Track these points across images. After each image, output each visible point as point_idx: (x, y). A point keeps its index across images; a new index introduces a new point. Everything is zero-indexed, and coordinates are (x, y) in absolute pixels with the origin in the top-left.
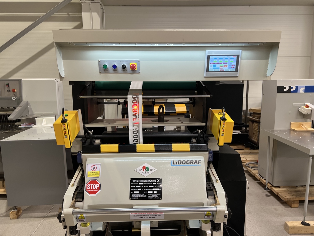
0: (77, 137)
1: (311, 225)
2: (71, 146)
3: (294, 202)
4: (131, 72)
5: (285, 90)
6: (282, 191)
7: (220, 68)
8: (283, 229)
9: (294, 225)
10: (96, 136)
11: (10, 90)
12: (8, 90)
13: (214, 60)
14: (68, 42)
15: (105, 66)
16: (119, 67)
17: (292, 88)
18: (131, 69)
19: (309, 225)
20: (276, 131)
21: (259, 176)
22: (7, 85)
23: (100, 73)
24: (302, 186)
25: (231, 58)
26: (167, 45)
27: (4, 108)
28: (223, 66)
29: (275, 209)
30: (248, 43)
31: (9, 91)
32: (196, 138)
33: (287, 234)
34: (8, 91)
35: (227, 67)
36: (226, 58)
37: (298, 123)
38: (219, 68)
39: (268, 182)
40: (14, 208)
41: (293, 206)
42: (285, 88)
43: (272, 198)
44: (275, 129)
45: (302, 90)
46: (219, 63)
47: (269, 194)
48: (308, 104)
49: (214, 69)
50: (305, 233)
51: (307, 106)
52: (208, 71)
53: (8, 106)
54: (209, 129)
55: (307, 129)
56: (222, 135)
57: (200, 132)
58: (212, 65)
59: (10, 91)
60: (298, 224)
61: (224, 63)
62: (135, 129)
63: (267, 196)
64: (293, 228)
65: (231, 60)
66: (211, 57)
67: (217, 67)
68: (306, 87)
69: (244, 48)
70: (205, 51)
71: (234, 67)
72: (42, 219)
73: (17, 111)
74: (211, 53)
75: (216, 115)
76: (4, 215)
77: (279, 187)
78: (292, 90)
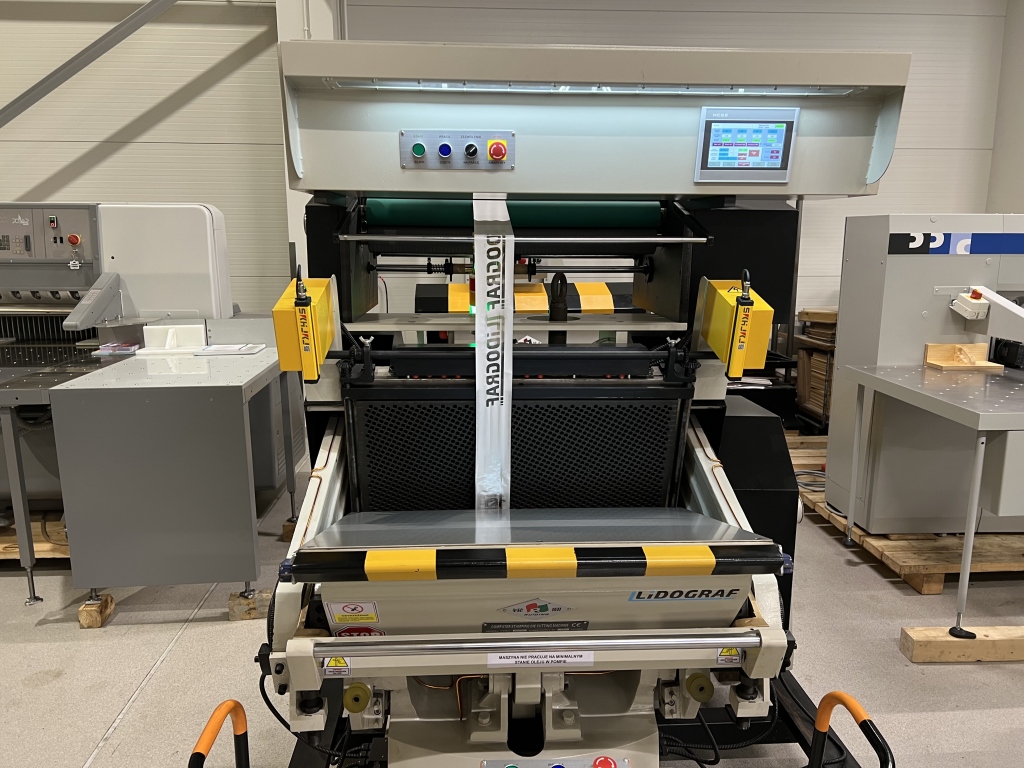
0: (330, 355)
1: (977, 637)
2: (319, 376)
3: (929, 578)
4: (490, 166)
5: (912, 245)
6: (894, 547)
7: (739, 159)
8: (897, 649)
9: (928, 637)
10: (381, 353)
11: (61, 239)
12: (55, 238)
13: (724, 136)
14: (321, 77)
15: (418, 149)
16: (457, 152)
17: (934, 239)
18: (489, 158)
19: (972, 636)
20: (883, 368)
21: (828, 507)
22: (52, 222)
23: (403, 167)
24: (954, 534)
25: (771, 131)
26: (594, 90)
27: (41, 293)
28: (748, 152)
29: (872, 597)
30: (820, 87)
31: (58, 240)
32: (663, 366)
33: (909, 663)
34: (56, 242)
35: (757, 155)
36: (756, 131)
37: (948, 346)
38: (735, 158)
39: (855, 524)
40: (93, 595)
41: (925, 589)
42: (913, 239)
43: (866, 570)
44: (879, 363)
45: (962, 247)
46: (737, 145)
47: (856, 559)
48: (980, 289)
49: (722, 161)
50: (963, 659)
51: (977, 295)
52: (704, 165)
53: (54, 289)
54: (701, 338)
55: (974, 363)
56: (740, 347)
57: (676, 345)
58: (718, 148)
59: (62, 241)
60: (940, 633)
61: (749, 145)
62: (493, 334)
63: (850, 563)
64: (927, 644)
65: (769, 136)
66: (714, 126)
67: (730, 155)
68: (975, 237)
69: (806, 102)
70: (698, 109)
71: (777, 157)
72: (178, 625)
73: (90, 302)
74: (716, 116)
75: (723, 292)
76: (58, 617)
77: (885, 537)
78: (932, 245)
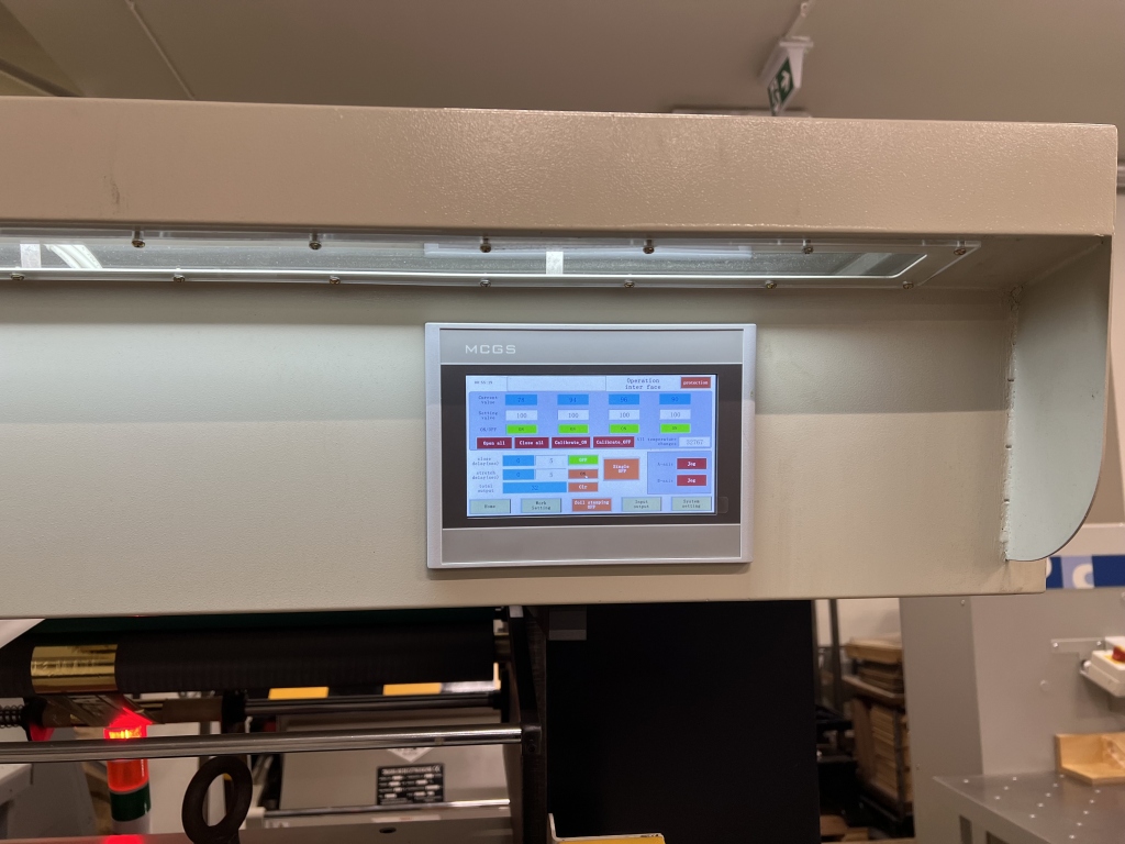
7: (574, 488)
13: (512, 414)
25: (669, 399)
28: (600, 467)
36: (619, 400)
37: (1091, 738)
44: (988, 771)
45: (1081, 576)
46: (562, 443)
49: (516, 497)
51: (1122, 655)
58: (496, 454)
61: (601, 442)
65: (665, 414)
67: (541, 477)
68: (1098, 562)
71: (701, 480)
74: (474, 351)
